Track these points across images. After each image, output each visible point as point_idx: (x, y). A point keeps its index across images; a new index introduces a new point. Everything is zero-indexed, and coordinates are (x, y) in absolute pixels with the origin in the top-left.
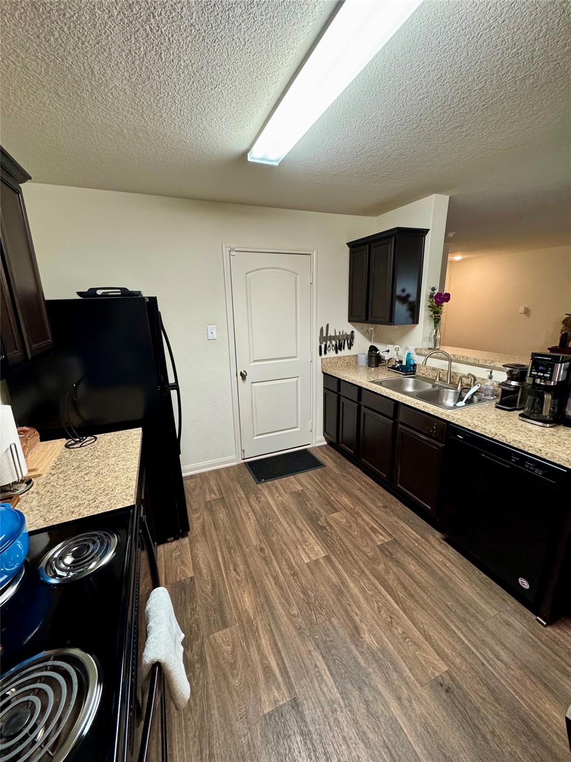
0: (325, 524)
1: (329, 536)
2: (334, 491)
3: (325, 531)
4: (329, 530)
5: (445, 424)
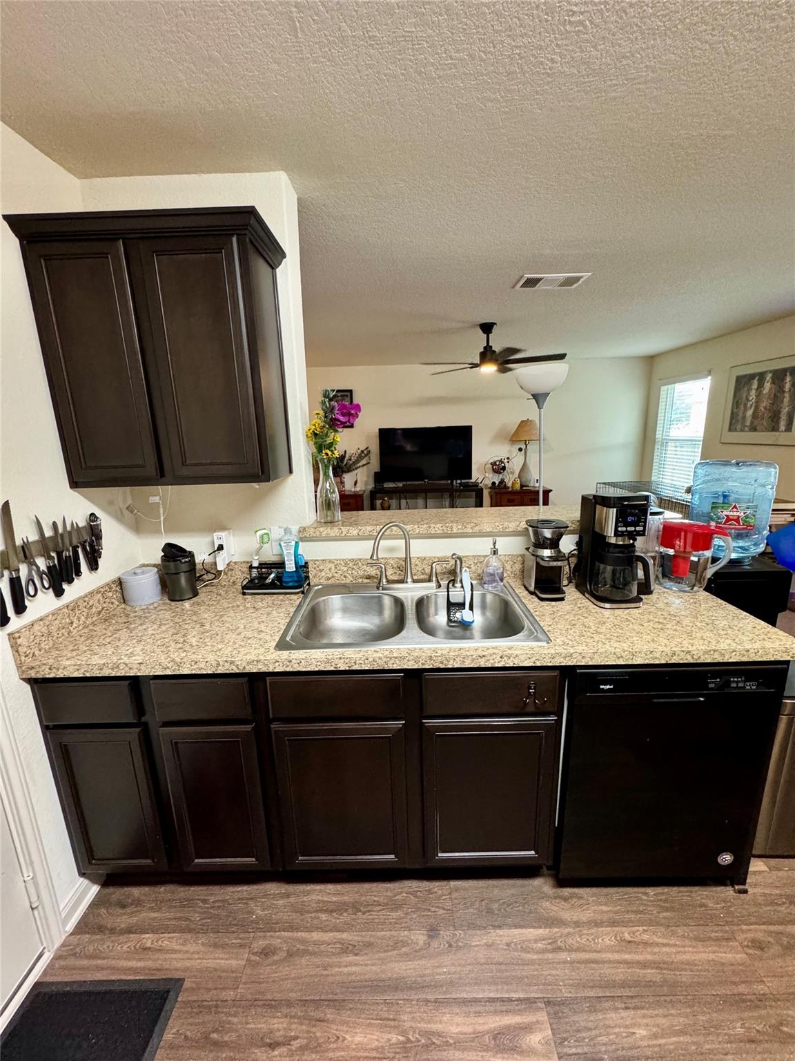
5: (556, 673)
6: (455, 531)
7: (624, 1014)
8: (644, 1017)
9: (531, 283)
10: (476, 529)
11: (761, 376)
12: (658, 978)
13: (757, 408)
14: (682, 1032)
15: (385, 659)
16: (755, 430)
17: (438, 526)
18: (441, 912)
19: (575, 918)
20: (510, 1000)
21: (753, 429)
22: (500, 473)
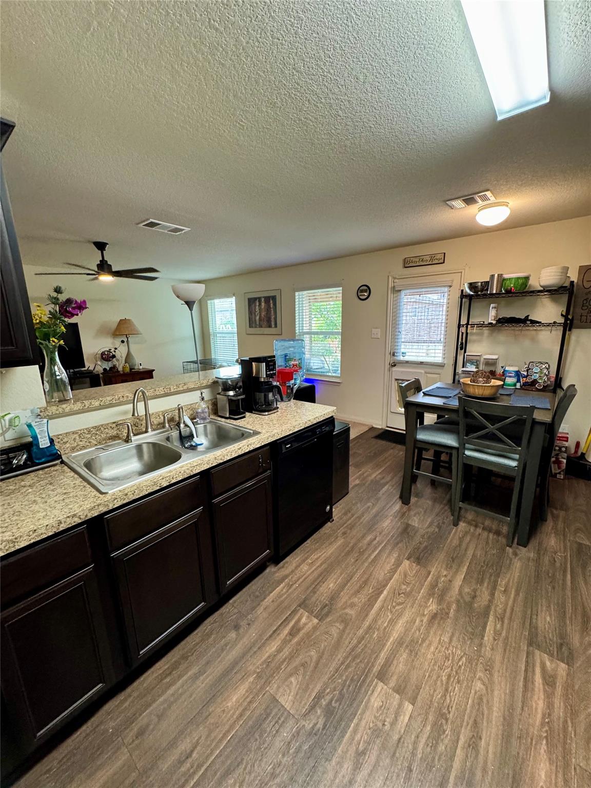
0: (319, 711)
1: (340, 693)
2: (208, 736)
3: (333, 704)
4: (328, 698)
5: (268, 447)
6: (172, 391)
7: (324, 585)
8: (329, 580)
9: (152, 225)
10: (185, 387)
11: (260, 299)
12: (326, 566)
13: (260, 315)
14: (341, 575)
15: (190, 469)
16: (262, 327)
17: (161, 389)
18: (235, 616)
19: (290, 570)
20: (287, 618)
21: (261, 326)
22: (110, 361)
